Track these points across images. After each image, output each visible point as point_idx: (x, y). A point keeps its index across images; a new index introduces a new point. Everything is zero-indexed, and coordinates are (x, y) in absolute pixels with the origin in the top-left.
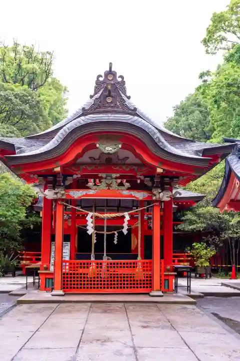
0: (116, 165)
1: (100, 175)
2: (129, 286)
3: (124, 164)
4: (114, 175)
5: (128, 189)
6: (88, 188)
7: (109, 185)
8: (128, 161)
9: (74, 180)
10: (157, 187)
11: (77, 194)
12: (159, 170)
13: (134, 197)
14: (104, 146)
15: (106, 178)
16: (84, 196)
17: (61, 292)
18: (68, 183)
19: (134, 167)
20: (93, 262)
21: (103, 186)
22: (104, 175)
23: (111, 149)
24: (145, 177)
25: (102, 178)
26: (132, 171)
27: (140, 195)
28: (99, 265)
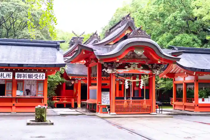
0: (137, 59)
1: (130, 63)
2: (142, 111)
3: (140, 59)
4: (136, 63)
5: (142, 69)
6: (126, 69)
7: (134, 68)
8: (142, 57)
9: (119, 65)
10: (154, 69)
11: (121, 71)
12: (159, 62)
13: (145, 73)
14: (137, 51)
15: (133, 65)
16: (124, 72)
17: (115, 113)
18: (117, 66)
19: (145, 60)
20: (125, 100)
21: (132, 68)
22: (132, 63)
23: (140, 53)
24: (149, 64)
25: (131, 64)
26: (144, 62)
27: (147, 72)
28: (128, 102)
